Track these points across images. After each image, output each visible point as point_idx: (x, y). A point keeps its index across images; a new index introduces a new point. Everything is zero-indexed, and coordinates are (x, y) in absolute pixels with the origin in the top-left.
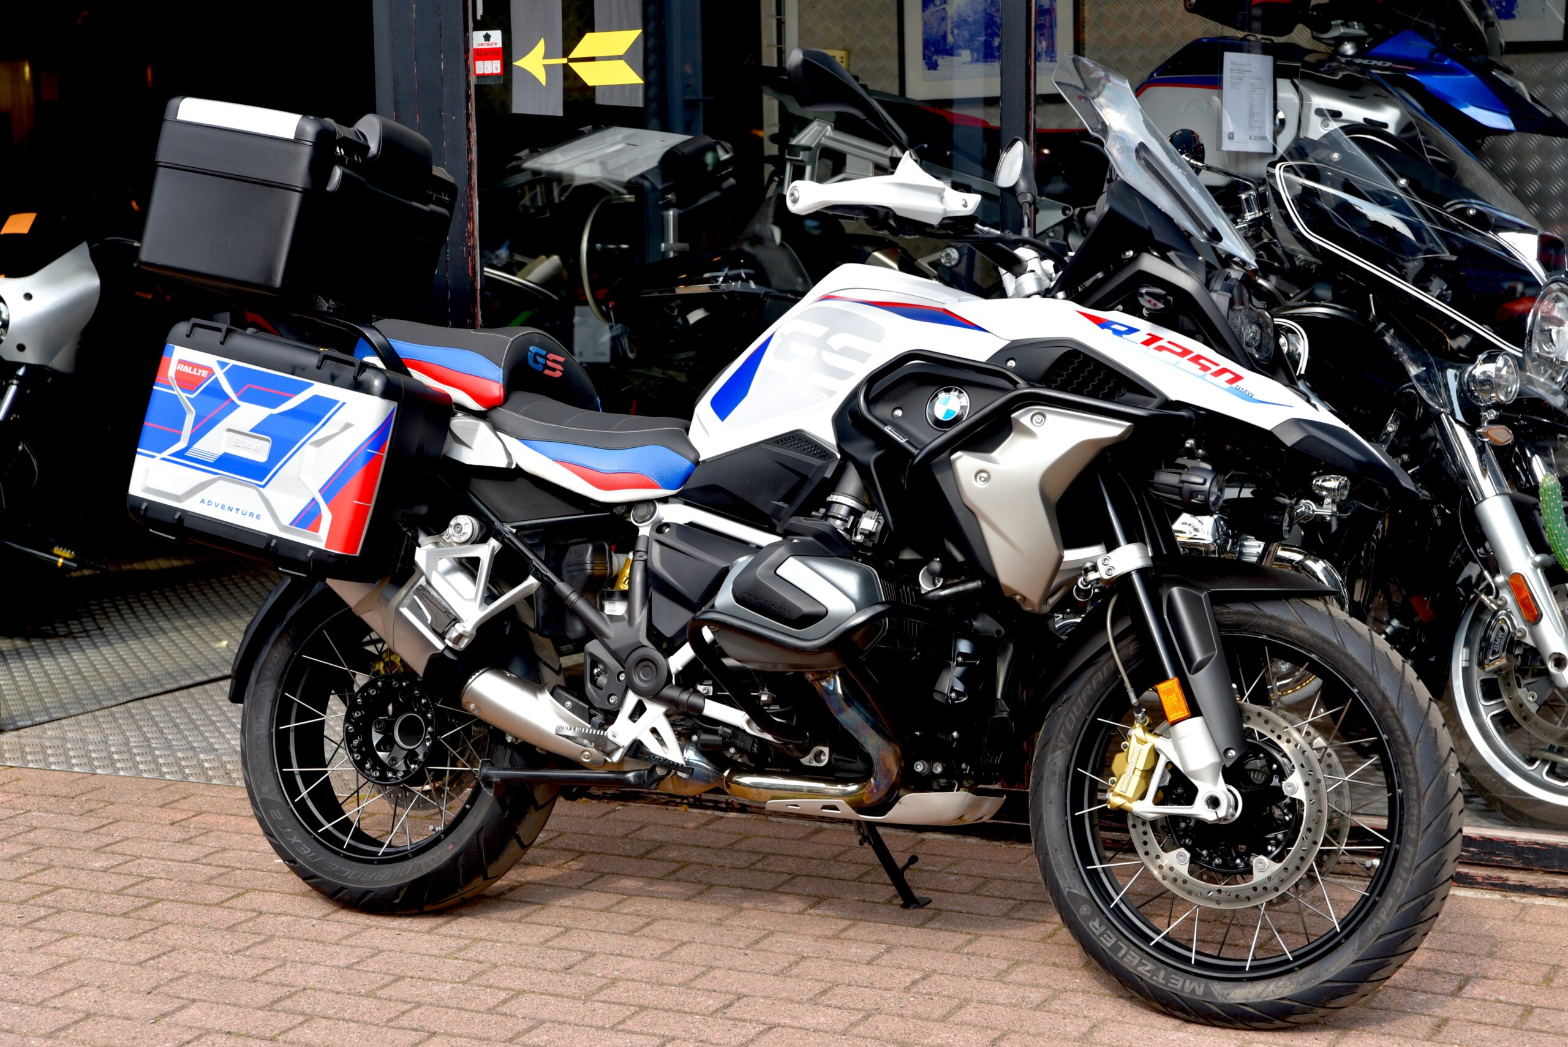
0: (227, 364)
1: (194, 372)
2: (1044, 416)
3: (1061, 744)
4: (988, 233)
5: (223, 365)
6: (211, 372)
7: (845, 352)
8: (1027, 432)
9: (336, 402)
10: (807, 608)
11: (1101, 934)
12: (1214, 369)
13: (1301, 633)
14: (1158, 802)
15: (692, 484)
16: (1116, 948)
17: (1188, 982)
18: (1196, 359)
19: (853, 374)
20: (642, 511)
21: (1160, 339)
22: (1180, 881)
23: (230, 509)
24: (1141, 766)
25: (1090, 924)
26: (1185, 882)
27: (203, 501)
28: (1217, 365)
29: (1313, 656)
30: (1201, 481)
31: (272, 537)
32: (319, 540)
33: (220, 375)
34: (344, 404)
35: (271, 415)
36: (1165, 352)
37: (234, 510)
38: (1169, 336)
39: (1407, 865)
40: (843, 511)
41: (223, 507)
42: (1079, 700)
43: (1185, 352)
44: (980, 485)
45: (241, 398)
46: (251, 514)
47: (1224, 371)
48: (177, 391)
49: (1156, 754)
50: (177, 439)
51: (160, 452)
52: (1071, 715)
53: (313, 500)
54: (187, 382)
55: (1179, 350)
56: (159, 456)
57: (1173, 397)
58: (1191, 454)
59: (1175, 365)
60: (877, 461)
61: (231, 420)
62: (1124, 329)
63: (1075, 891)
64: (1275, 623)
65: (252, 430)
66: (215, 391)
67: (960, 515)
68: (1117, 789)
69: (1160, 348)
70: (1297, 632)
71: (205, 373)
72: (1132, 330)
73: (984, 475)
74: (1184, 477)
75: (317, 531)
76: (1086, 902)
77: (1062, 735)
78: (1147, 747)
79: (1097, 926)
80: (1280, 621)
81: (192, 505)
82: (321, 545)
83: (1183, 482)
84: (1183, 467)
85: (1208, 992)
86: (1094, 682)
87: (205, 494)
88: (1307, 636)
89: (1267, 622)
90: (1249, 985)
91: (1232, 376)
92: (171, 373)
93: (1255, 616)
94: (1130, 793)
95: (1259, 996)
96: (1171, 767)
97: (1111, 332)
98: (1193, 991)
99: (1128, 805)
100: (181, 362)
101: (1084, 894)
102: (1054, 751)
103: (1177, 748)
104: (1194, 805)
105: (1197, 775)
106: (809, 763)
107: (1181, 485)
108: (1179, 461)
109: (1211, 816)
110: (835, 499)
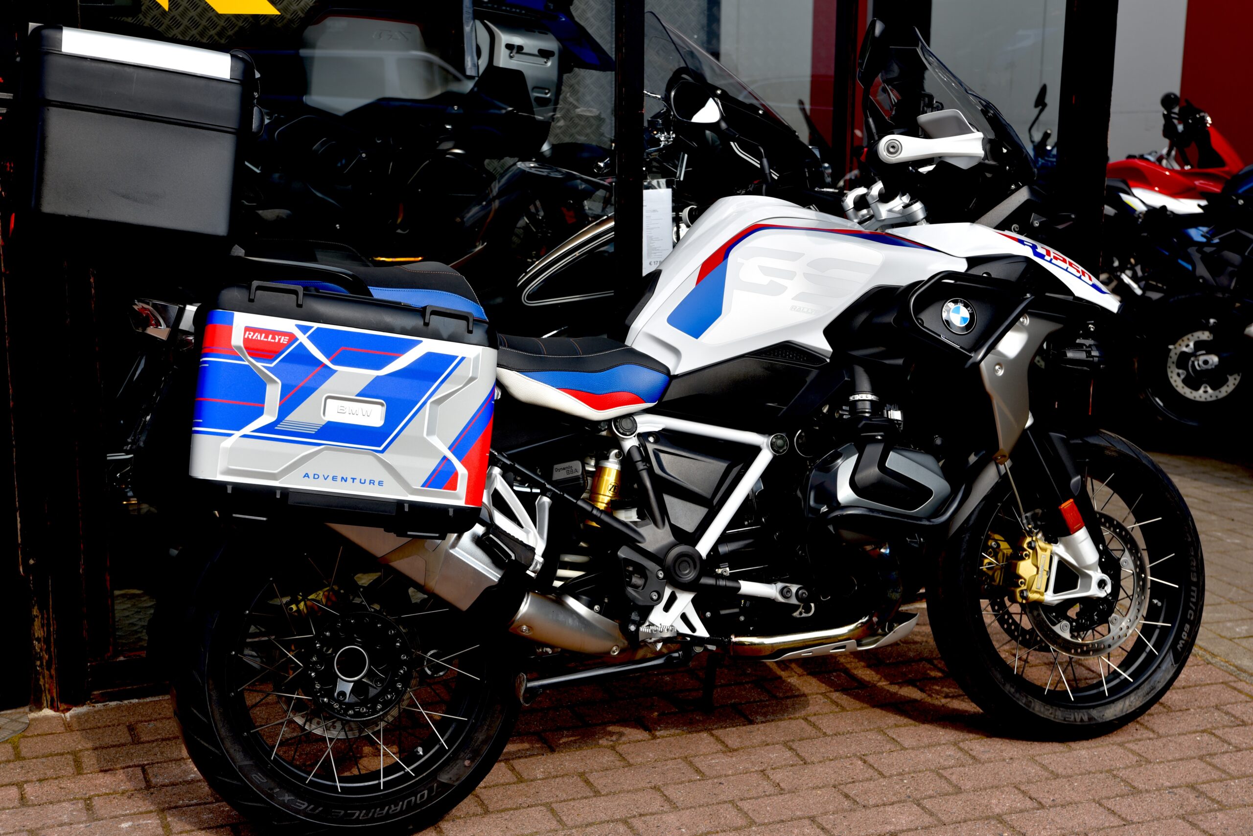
0: (311, 328)
1: (269, 339)
5: (304, 329)
6: (293, 338)
9: (455, 357)
14: (1056, 591)
16: (1028, 704)
17: (1076, 714)
20: (626, 424)
23: (344, 479)
24: (1047, 568)
27: (307, 475)
31: (400, 503)
32: (457, 497)
33: (303, 339)
34: (463, 359)
35: (378, 378)
37: (350, 481)
40: (868, 407)
41: (334, 478)
44: (999, 375)
45: (334, 362)
46: (372, 482)
47: (1083, 272)
48: (249, 361)
49: (1051, 557)
50: (259, 413)
51: (238, 429)
53: (445, 458)
54: (258, 350)
56: (238, 434)
61: (329, 387)
65: (358, 395)
66: (301, 357)
68: (1034, 588)
71: (284, 340)
73: (998, 366)
75: (455, 488)
78: (1048, 553)
81: (294, 482)
82: (461, 503)
84: (1082, 345)
85: (1091, 719)
87: (309, 467)
90: (1113, 706)
92: (237, 339)
94: (1040, 589)
95: (1122, 711)
96: (1062, 563)
98: (1082, 720)
99: (1041, 597)
100: (247, 329)
103: (1069, 547)
104: (1088, 588)
105: (1089, 567)
106: (799, 616)
107: (1091, 359)
108: (1078, 341)
109: (1102, 594)
110: (857, 397)
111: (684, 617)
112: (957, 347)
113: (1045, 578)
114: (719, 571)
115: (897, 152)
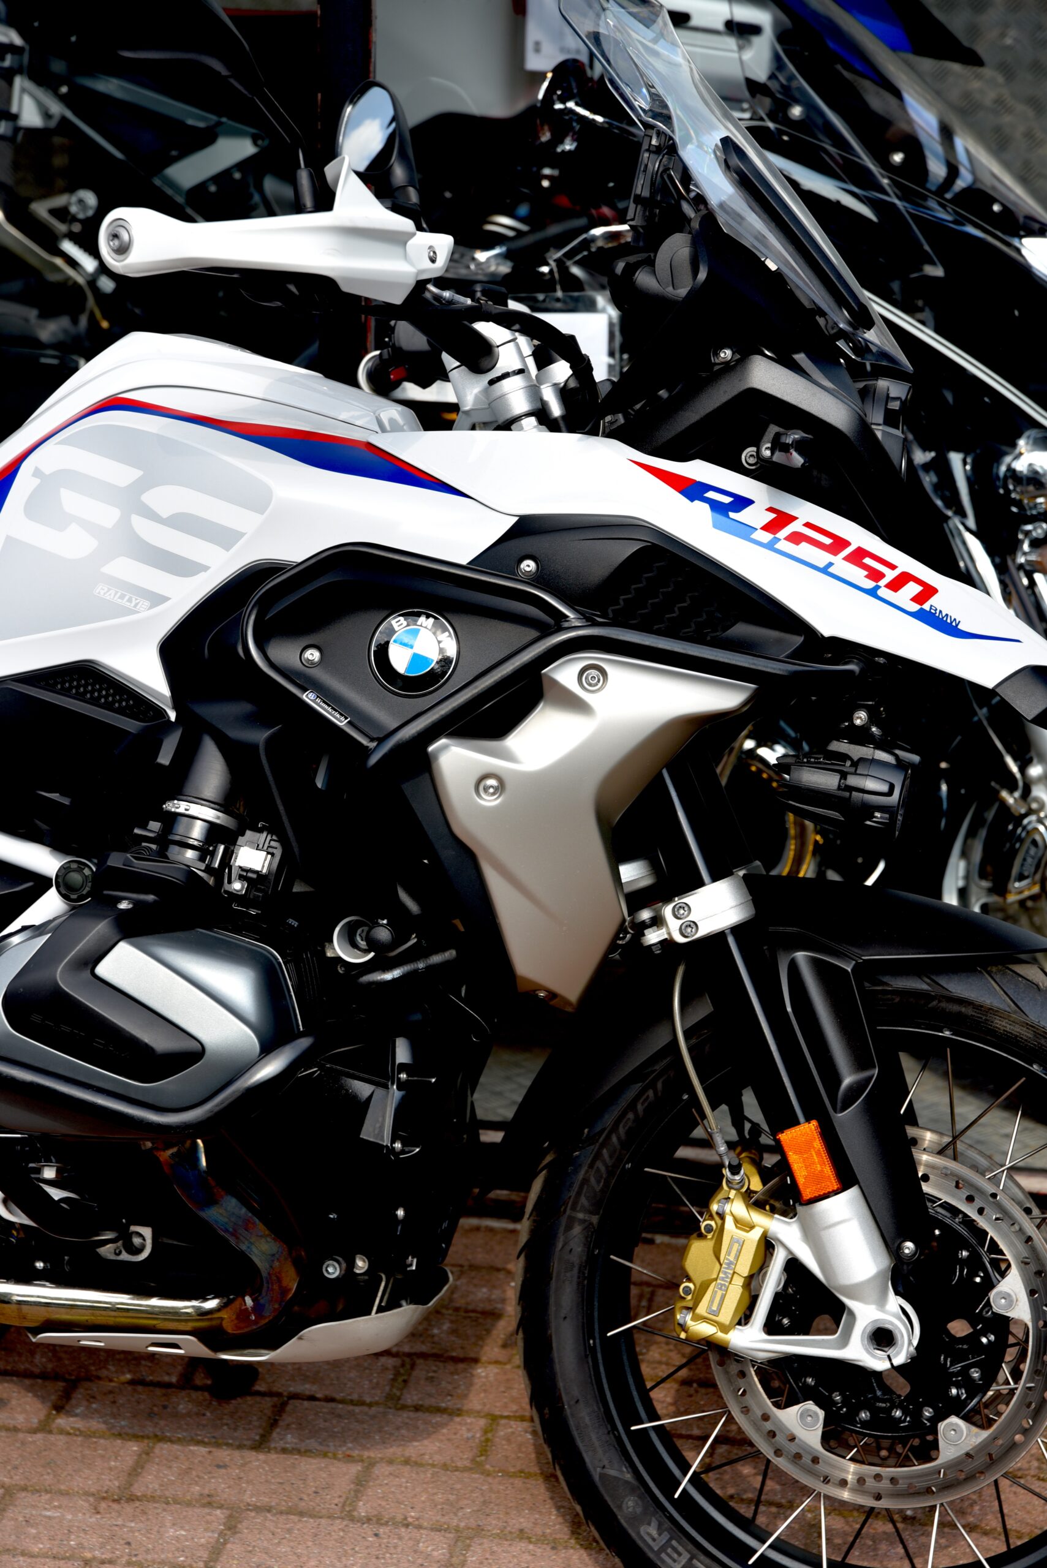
2: (604, 673)
3: (581, 1216)
4: (450, 302)
7: (183, 523)
8: (573, 703)
10: (159, 1042)
11: (663, 1549)
12: (890, 575)
13: (1016, 1030)
14: (772, 1327)
18: (858, 556)
19: (205, 568)
21: (794, 518)
22: (807, 1460)
24: (744, 1267)
25: (643, 1530)
26: (815, 1460)
28: (893, 567)
29: (1035, 1068)
30: (884, 788)
36: (804, 545)
38: (806, 512)
40: (197, 832)
42: (614, 1139)
43: (838, 544)
44: (489, 801)
47: (904, 579)
49: (767, 1245)
52: (599, 1164)
55: (827, 541)
57: (826, 629)
58: (860, 736)
59: (825, 570)
60: (269, 741)
62: (727, 500)
63: (613, 1473)
64: (968, 1011)
67: (448, 854)
68: (701, 1309)
69: (796, 538)
70: (1009, 1028)
72: (741, 502)
73: (492, 782)
74: (852, 781)
76: (633, 1490)
77: (583, 1201)
78: (756, 1235)
79: (654, 1533)
80: (978, 1007)
83: (851, 789)
84: (844, 757)
86: (640, 1108)
88: (1026, 1034)
89: (955, 1008)
91: (919, 588)
93: (933, 998)
94: (726, 1315)
96: (794, 1266)
97: (706, 506)
99: (721, 1335)
101: (628, 1476)
102: (569, 1228)
103: (811, 1235)
104: (844, 1342)
105: (854, 1291)
106: (113, 1257)
107: (847, 794)
108: (837, 746)
109: (877, 1362)
110: (181, 807)
112: (341, 722)
113: (735, 1292)
115: (122, 250)
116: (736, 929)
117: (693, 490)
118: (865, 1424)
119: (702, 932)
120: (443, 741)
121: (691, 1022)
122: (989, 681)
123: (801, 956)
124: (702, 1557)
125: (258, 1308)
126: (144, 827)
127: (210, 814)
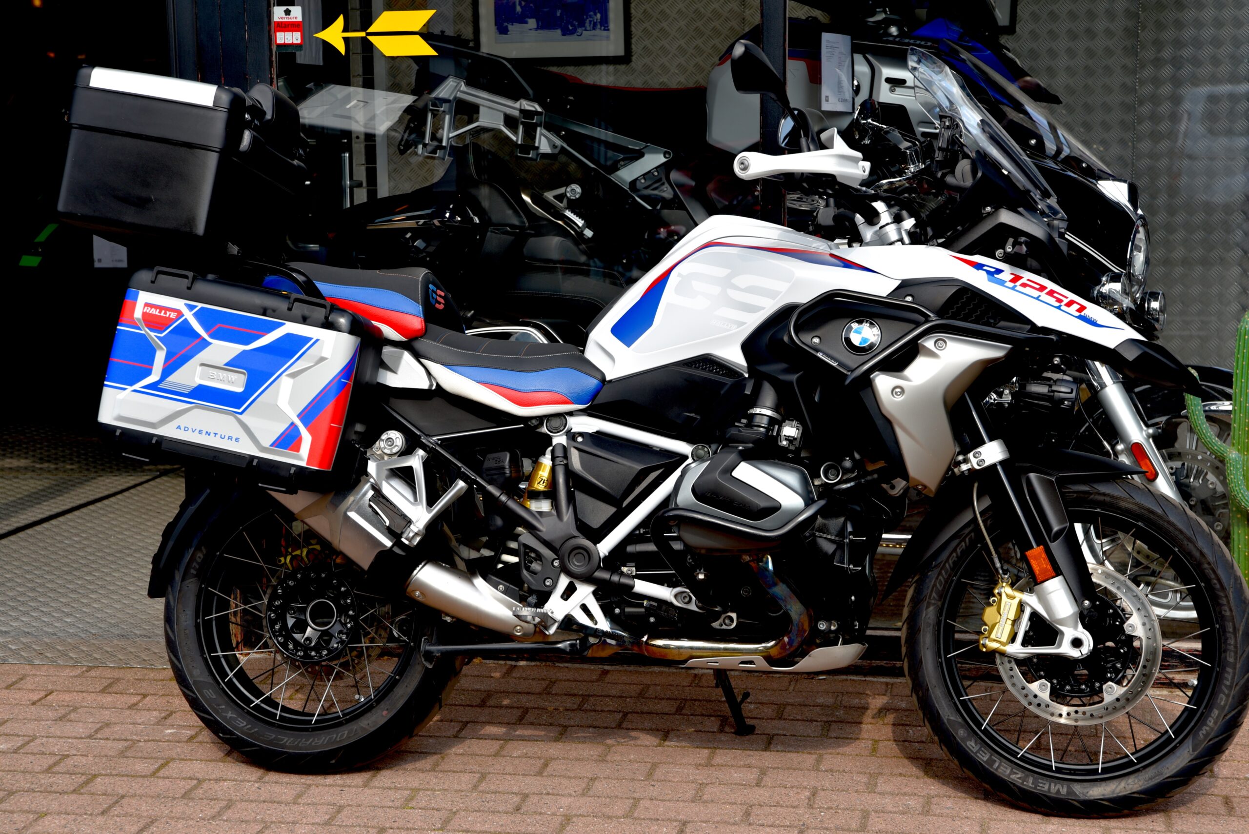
0: (196, 307)
1: (162, 314)
2: (945, 342)
3: (933, 601)
5: (191, 308)
6: (180, 314)
7: (750, 290)
8: (932, 355)
9: (310, 339)
10: (763, 504)
11: (978, 751)
12: (1066, 301)
13: (1130, 506)
14: (1024, 643)
15: (600, 400)
16: (991, 762)
17: (1053, 785)
18: (1051, 293)
19: (763, 308)
20: (556, 423)
21: (1022, 278)
22: (1043, 706)
23: (208, 434)
24: (1012, 616)
25: (968, 743)
26: (1047, 706)
27: (179, 427)
28: (1067, 298)
29: (1140, 523)
30: (1069, 391)
31: (252, 458)
32: (301, 459)
33: (189, 316)
34: (317, 340)
35: (244, 351)
36: (1028, 288)
37: (212, 435)
38: (1027, 276)
39: (1228, 683)
40: (764, 422)
41: (200, 432)
42: (947, 565)
43: (1042, 288)
44: (899, 399)
45: (212, 336)
46: (230, 438)
47: (1070, 304)
48: (145, 331)
49: (1021, 606)
50: (148, 373)
51: (131, 385)
52: (941, 578)
53: (293, 424)
54: (154, 322)
55: (1038, 287)
56: (130, 388)
57: (1040, 323)
58: (1056, 369)
59: (1037, 298)
60: (798, 379)
61: (204, 356)
62: (993, 270)
63: (952, 718)
64: (1108, 499)
65: (226, 365)
66: (185, 330)
67: (879, 422)
68: (993, 636)
69: (1024, 285)
70: (1127, 506)
71: (173, 315)
72: (999, 271)
73: (898, 390)
74: (1054, 388)
75: (298, 450)
76: (962, 726)
77: (934, 594)
78: (1015, 603)
79: (973, 745)
80: (1112, 497)
81: (168, 431)
82: (303, 464)
83: (1054, 391)
84: (1049, 379)
85: (1070, 792)
86: (959, 551)
87: (181, 421)
88: (1135, 508)
89: (1101, 498)
90: (1104, 784)
91: (1079, 307)
92: (138, 314)
93: (1091, 494)
94: (1004, 638)
95: (1113, 792)
96: (1035, 615)
97: (984, 273)
98: (1058, 792)
99: (1002, 648)
100: (147, 305)
101: (960, 720)
102: (928, 607)
103: (1043, 600)
104: (1060, 646)
105: (1062, 622)
106: (719, 627)
107: (1052, 394)
108: (1046, 375)
109: (1075, 653)
110: (757, 410)
111: (584, 608)
112: (835, 364)
113: (1008, 628)
114: (625, 569)
115: (745, 169)
116: (1002, 463)
117: (979, 266)
118: (1068, 691)
119: (987, 464)
120: (877, 373)
121: (982, 508)
122: (1112, 345)
123: (1032, 476)
124: (996, 755)
125: (791, 642)
126: (739, 422)
127: (769, 413)
